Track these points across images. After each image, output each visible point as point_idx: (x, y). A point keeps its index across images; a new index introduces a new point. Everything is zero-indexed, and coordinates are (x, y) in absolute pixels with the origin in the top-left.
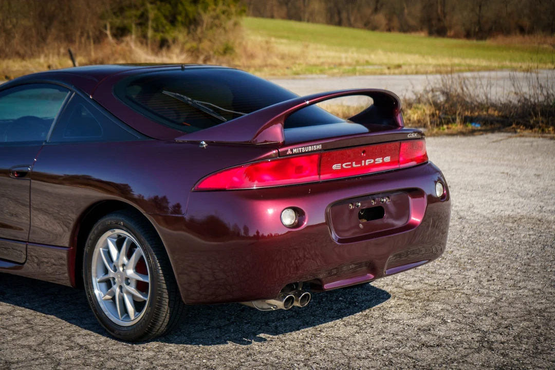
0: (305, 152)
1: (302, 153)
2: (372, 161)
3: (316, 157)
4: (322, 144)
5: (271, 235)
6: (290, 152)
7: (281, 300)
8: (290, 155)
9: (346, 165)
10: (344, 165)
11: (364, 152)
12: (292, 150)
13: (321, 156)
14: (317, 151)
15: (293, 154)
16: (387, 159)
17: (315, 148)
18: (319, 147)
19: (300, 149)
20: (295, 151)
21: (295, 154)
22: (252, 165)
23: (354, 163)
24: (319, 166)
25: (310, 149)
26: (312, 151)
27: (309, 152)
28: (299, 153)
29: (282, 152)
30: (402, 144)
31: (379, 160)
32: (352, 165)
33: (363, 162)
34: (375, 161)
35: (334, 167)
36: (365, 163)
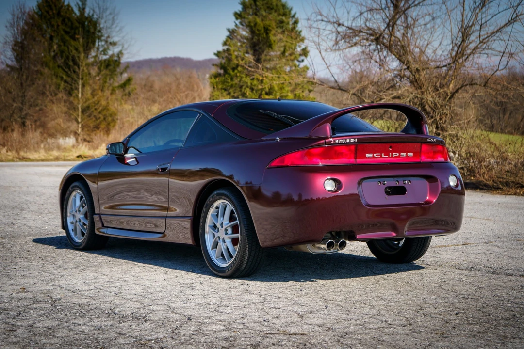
0: (345, 143)
1: (342, 143)
2: (398, 154)
3: (353, 147)
4: (357, 138)
5: (319, 198)
6: (333, 142)
7: (325, 244)
8: (333, 144)
9: (377, 155)
10: (375, 155)
11: (391, 147)
12: (335, 141)
13: (356, 146)
15: (335, 144)
16: (410, 154)
17: (352, 140)
18: (355, 140)
19: (341, 140)
20: (337, 141)
21: (337, 144)
22: (310, 149)
23: (383, 154)
24: (356, 153)
25: (348, 141)
26: (349, 143)
27: (347, 143)
28: (340, 143)
29: (328, 142)
30: (423, 145)
31: (404, 155)
32: (381, 155)
33: (390, 154)
34: (400, 155)
35: (367, 155)
36: (392, 155)
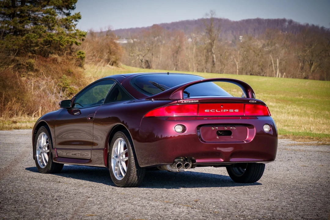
0: (190, 103)
2: (227, 110)
3: (196, 106)
4: (199, 100)
6: (183, 102)
8: (183, 103)
9: (212, 111)
10: (211, 111)
11: (222, 106)
12: (184, 101)
13: (198, 105)
14: (196, 103)
16: (237, 111)
17: (195, 101)
18: (197, 101)
19: (188, 101)
20: (185, 102)
21: (185, 103)
22: (168, 106)
24: (198, 109)
25: (193, 101)
26: (193, 103)
27: (192, 103)
28: (187, 103)
29: (179, 102)
30: (246, 105)
31: (232, 111)
32: (215, 111)
33: (222, 110)
34: (229, 111)
35: (206, 111)
36: (223, 111)
